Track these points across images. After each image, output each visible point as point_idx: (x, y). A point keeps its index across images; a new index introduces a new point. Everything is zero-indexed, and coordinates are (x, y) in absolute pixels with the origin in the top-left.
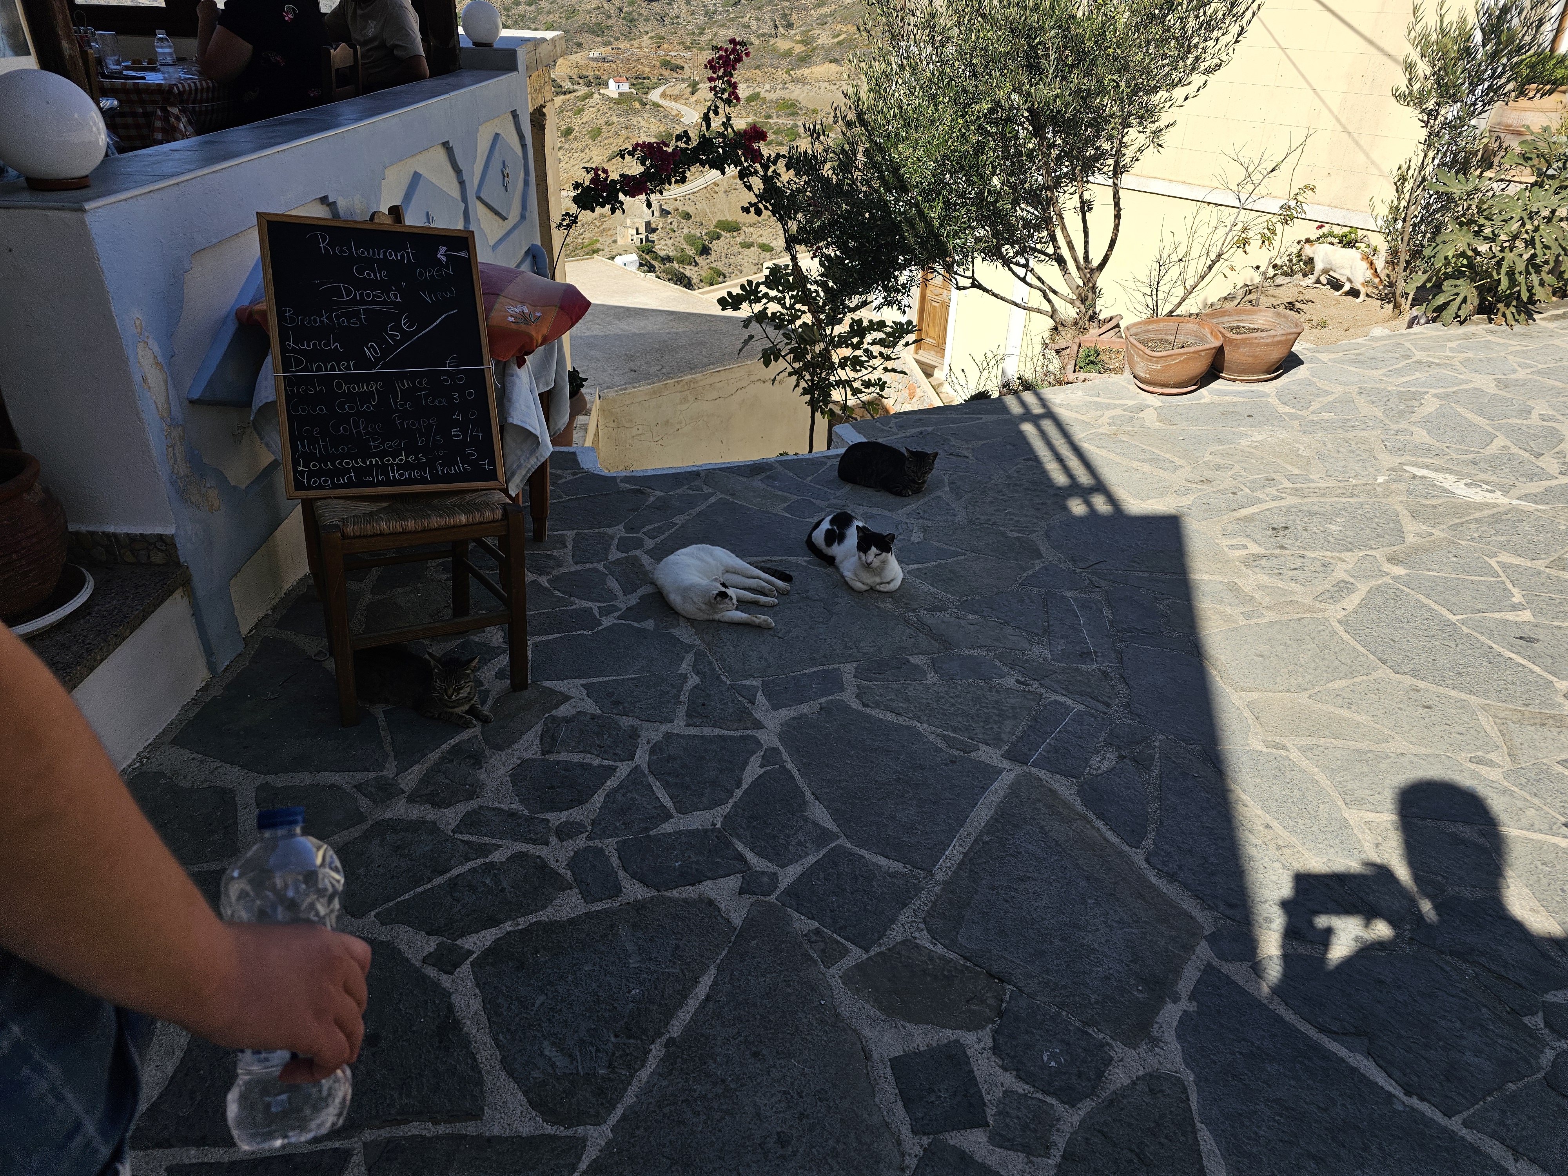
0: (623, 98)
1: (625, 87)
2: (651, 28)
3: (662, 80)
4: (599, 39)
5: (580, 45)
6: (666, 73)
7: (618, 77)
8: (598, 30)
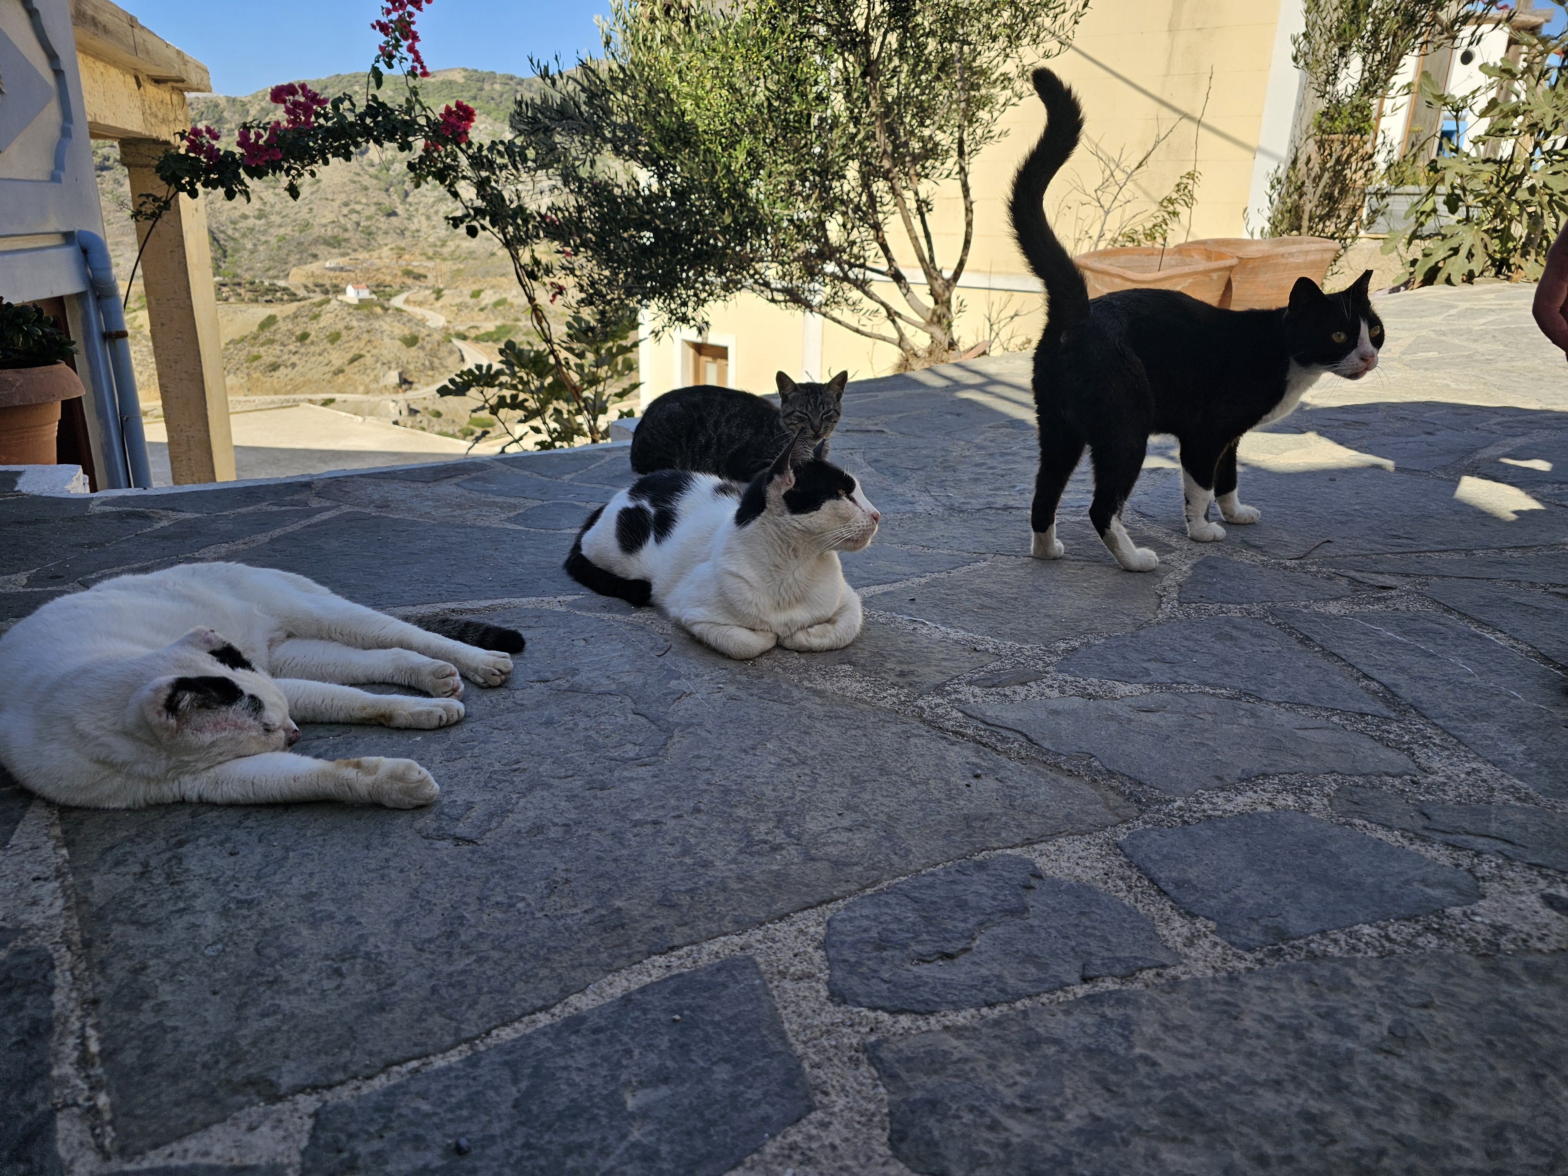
0: (363, 304)
1: (365, 294)
2: (392, 241)
3: (403, 288)
4: (336, 251)
5: (315, 256)
6: (409, 281)
7: (356, 284)
8: (334, 243)
